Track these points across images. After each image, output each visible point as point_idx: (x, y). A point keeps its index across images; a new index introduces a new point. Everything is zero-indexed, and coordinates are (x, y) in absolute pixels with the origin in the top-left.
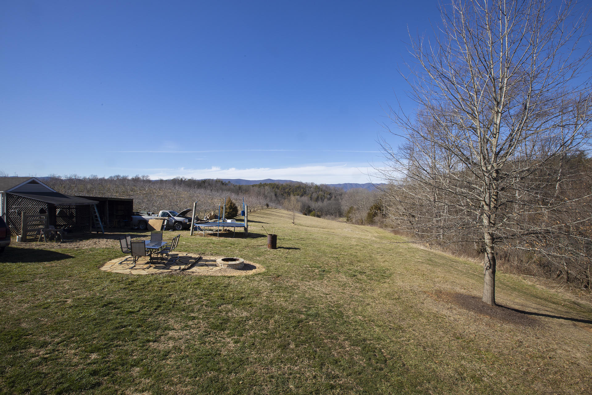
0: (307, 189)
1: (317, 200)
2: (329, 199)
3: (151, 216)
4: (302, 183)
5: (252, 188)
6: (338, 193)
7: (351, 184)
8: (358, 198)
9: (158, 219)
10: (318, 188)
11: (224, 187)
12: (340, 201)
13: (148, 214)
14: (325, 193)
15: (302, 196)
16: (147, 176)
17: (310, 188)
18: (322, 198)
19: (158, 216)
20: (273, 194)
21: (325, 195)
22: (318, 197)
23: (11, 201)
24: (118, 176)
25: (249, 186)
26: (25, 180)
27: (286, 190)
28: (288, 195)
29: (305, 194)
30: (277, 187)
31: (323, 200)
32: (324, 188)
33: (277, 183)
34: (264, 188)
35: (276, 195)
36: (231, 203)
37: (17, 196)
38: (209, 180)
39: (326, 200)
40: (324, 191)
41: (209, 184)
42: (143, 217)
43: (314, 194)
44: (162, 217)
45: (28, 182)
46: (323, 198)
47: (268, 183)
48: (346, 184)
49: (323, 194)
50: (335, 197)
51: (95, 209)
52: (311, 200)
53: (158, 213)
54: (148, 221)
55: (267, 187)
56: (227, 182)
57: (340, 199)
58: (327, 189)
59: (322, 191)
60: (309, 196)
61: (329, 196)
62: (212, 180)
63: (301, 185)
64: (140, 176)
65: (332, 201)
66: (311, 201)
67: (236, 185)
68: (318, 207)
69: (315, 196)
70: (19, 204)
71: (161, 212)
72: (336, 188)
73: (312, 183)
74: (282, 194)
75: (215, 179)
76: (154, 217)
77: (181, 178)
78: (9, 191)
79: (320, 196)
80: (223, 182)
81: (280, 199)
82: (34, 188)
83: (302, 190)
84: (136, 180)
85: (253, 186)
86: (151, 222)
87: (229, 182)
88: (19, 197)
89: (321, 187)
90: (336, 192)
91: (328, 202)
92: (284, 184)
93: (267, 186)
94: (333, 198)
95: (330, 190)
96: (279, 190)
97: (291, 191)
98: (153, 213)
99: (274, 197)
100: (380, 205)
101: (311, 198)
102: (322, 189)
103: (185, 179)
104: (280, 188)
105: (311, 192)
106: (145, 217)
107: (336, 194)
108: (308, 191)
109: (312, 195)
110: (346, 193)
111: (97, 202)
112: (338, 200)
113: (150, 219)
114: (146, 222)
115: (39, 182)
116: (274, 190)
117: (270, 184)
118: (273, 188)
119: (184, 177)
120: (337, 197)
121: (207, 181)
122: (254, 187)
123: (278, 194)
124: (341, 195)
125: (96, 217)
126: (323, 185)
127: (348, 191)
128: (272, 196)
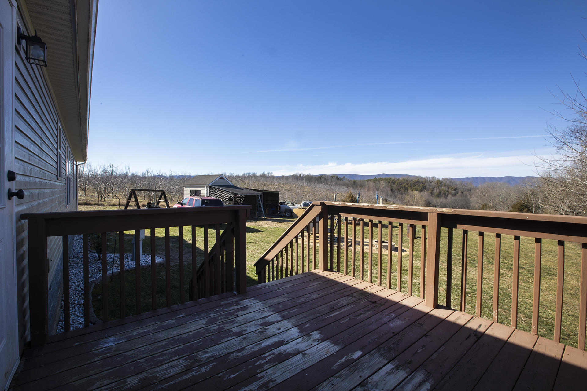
0: (427, 183)
1: (439, 195)
2: (455, 195)
3: (295, 205)
4: (420, 177)
5: (366, 183)
6: (466, 188)
7: (483, 178)
8: (493, 194)
9: (300, 208)
10: (440, 183)
11: (339, 182)
12: (469, 197)
13: (292, 204)
14: (448, 188)
15: (421, 191)
16: (271, 172)
17: (431, 183)
18: (445, 194)
19: (300, 206)
20: (389, 189)
21: (449, 190)
22: (440, 193)
23: (211, 192)
24: (249, 173)
25: (364, 181)
26: (217, 177)
27: (403, 185)
28: (405, 190)
29: (425, 189)
30: (392, 182)
31: (446, 196)
32: (448, 183)
33: (393, 178)
34: (380, 183)
35: (392, 190)
36: (352, 197)
37: (215, 188)
38: (325, 175)
39: (450, 196)
40: (448, 186)
41: (325, 179)
42: (289, 206)
43: (435, 189)
44: (304, 207)
45: (219, 178)
46: (447, 193)
47: (383, 177)
48: (476, 178)
49: (447, 189)
50: (462, 193)
51: (259, 199)
52: (432, 195)
53: (300, 204)
54: (293, 210)
55: (382, 182)
56: (342, 177)
57: (468, 194)
58: (451, 184)
59: (445, 186)
60: (430, 191)
61: (454, 192)
62: (328, 175)
63: (420, 180)
64: (266, 173)
65: (458, 197)
66: (431, 197)
67: (351, 180)
68: (440, 204)
69: (436, 191)
70: (216, 194)
71: (302, 203)
72: (464, 183)
73: (433, 178)
74: (398, 189)
75: (331, 174)
76: (297, 207)
77: (300, 174)
78: (210, 184)
79: (443, 191)
80: (338, 177)
81: (396, 194)
82: (222, 182)
83: (421, 185)
84: (263, 176)
85: (367, 181)
86: (295, 211)
87: (344, 177)
88: (216, 189)
89: (444, 182)
90: (464, 187)
91: (453, 198)
92: (401, 179)
93: (382, 180)
94: (460, 193)
95: (455, 184)
96: (395, 185)
97: (408, 186)
98: (296, 204)
99: (390, 192)
100: (527, 203)
101: (432, 194)
102: (445, 183)
103: (304, 175)
104: (396, 183)
105: (431, 187)
106: (290, 206)
107: (464, 189)
108: (428, 186)
109: (432, 191)
110: (476, 188)
111: (261, 193)
112: (466, 196)
113: (293, 208)
114: (291, 211)
115: (225, 178)
116: (390, 184)
117: (385, 179)
118: (389, 182)
119: (302, 173)
120: (464, 193)
121: (323, 176)
122: (369, 182)
123: (394, 189)
124: (470, 190)
125: (260, 204)
126: (446, 179)
127: (480, 186)
128: (387, 191)
